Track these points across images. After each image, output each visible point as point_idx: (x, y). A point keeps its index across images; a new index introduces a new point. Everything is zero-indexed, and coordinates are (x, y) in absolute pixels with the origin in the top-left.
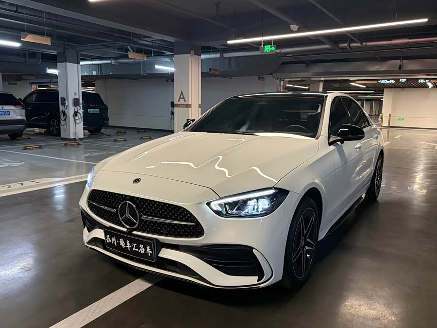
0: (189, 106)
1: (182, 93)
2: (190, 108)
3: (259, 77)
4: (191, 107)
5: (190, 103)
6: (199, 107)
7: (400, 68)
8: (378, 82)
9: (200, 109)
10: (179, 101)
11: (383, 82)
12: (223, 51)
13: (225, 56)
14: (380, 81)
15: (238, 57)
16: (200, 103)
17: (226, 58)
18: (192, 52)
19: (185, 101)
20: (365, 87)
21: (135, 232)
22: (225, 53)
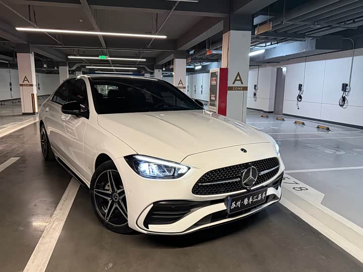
21: (252, 189)
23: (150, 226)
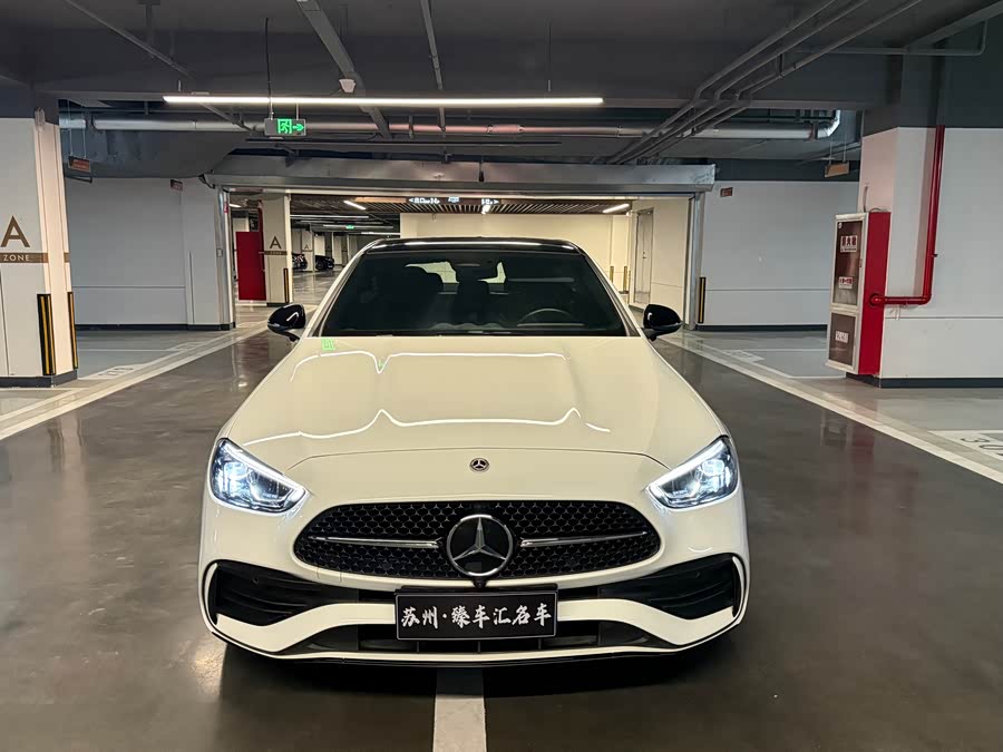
0: (40, 258)
1: (13, 223)
2: (45, 265)
3: (172, 182)
4: (47, 262)
5: (44, 251)
6: (66, 261)
7: (481, 179)
8: (407, 201)
9: (68, 264)
10: (4, 244)
11: (417, 201)
12: (93, 113)
13: (98, 127)
14: (411, 200)
15: (136, 132)
16: (67, 251)
17: (100, 131)
18: (40, 114)
19: (27, 245)
20: (363, 208)
21: (491, 583)
22: (98, 118)
23: (220, 617)
